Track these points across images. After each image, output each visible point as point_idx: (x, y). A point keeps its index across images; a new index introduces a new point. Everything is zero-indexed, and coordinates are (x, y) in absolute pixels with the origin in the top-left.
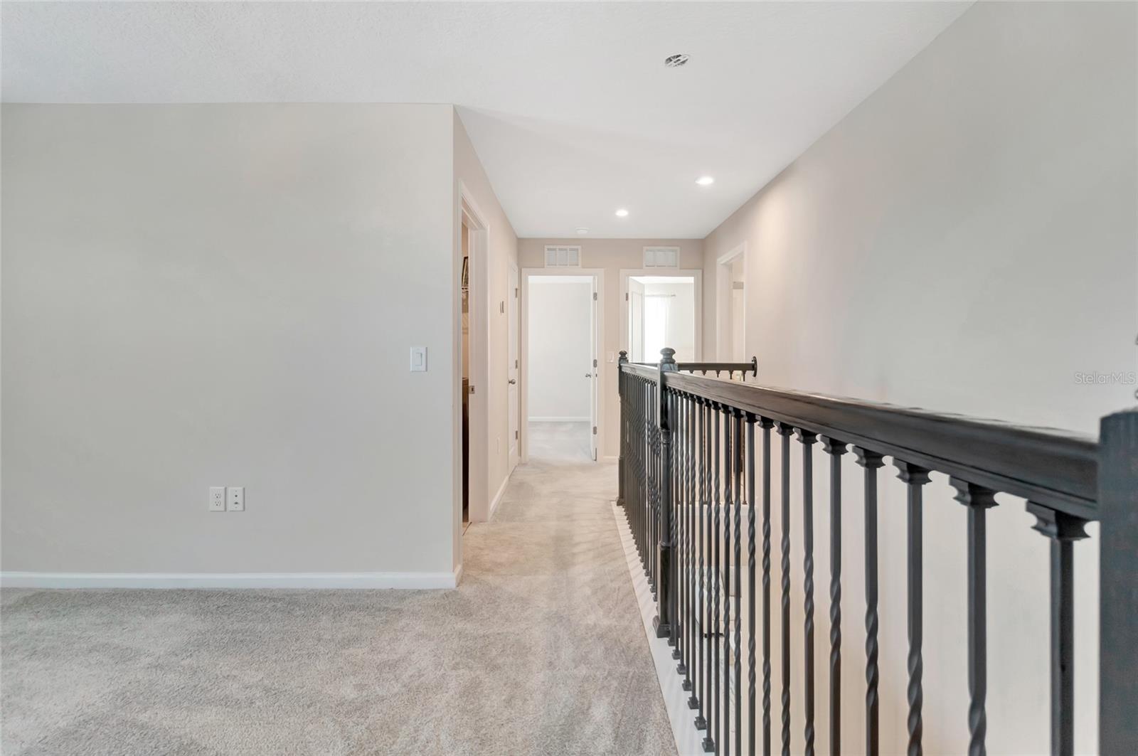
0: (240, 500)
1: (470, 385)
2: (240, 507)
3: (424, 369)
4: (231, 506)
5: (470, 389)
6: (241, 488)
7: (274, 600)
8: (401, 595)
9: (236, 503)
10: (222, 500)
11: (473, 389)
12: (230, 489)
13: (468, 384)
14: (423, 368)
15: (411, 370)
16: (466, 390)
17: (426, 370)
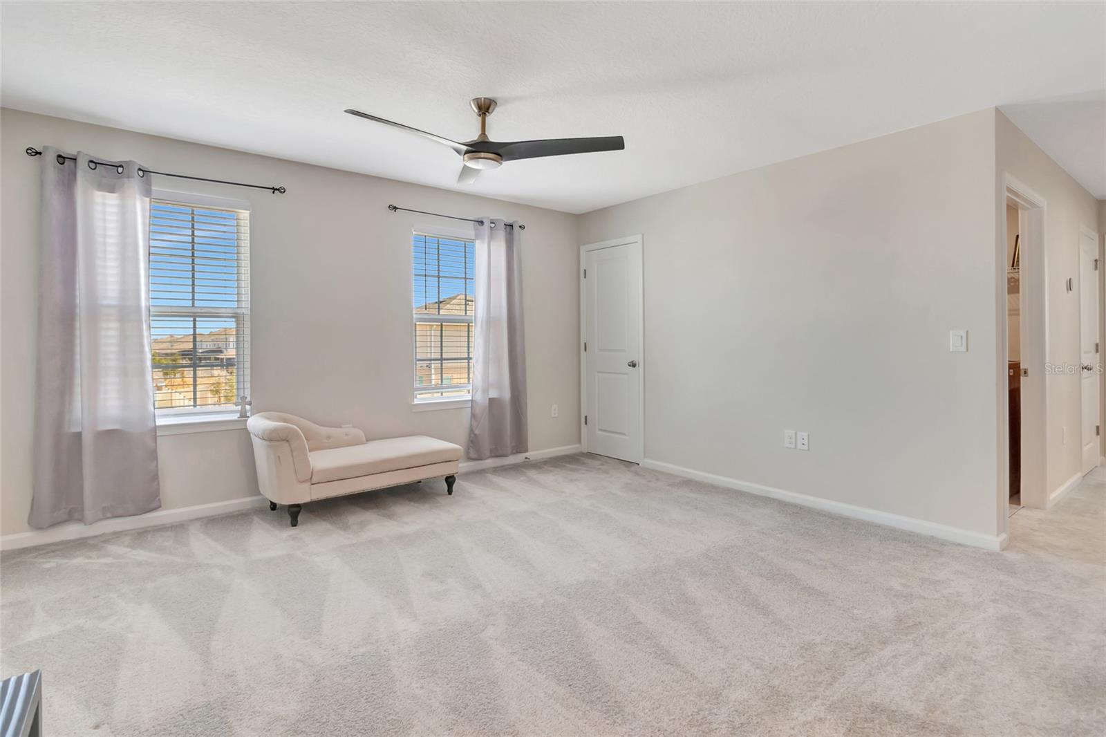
0: (806, 442)
1: (1022, 367)
2: (806, 447)
3: (965, 350)
4: (800, 446)
5: (1022, 372)
6: (807, 434)
7: (833, 519)
8: (942, 544)
9: (803, 444)
10: (793, 440)
11: (1025, 372)
12: (798, 433)
13: (1020, 367)
14: (964, 348)
15: (951, 350)
16: (1015, 373)
17: (967, 350)
